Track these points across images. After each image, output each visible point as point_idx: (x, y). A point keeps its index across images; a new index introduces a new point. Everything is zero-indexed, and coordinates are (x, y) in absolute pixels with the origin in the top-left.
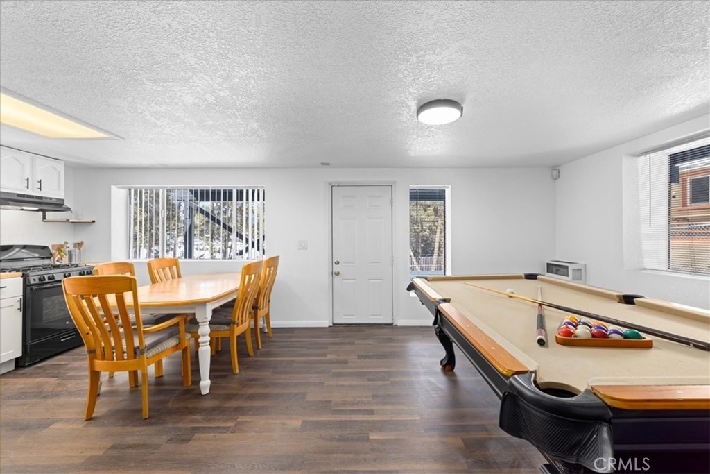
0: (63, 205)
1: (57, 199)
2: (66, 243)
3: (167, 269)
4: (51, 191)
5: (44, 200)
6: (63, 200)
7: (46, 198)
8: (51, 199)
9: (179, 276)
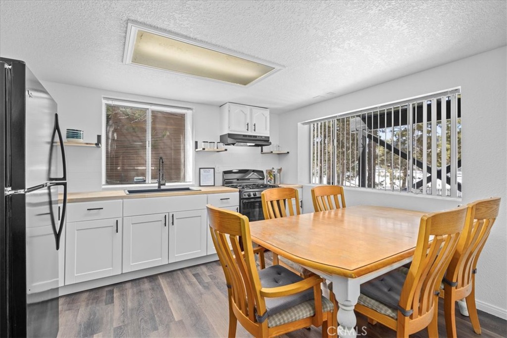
0: (269, 141)
1: (265, 137)
2: (273, 168)
3: (332, 197)
4: (262, 131)
5: (258, 138)
6: (269, 137)
7: (259, 137)
8: (261, 137)
9: (344, 206)
